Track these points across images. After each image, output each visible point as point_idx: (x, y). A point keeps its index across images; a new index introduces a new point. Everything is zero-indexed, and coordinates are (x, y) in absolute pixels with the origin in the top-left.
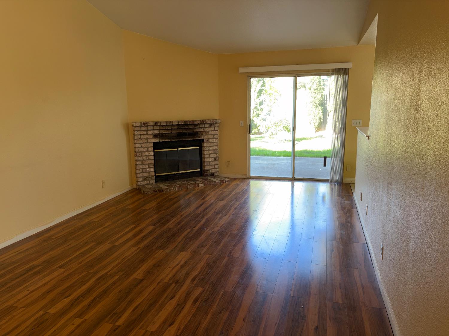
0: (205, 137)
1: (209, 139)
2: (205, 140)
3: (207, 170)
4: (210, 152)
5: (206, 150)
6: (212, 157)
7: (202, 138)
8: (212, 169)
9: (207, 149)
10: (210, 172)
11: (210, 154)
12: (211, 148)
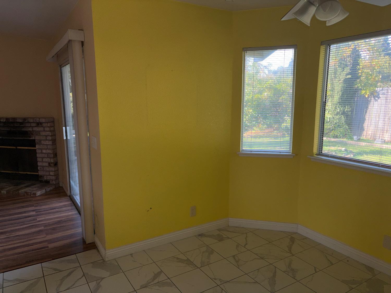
0: (37, 138)
1: (40, 141)
2: (36, 141)
3: (41, 176)
4: (43, 155)
5: (39, 153)
6: (46, 162)
7: (33, 139)
8: (47, 175)
9: (40, 151)
10: (45, 178)
11: (44, 157)
12: (44, 151)
